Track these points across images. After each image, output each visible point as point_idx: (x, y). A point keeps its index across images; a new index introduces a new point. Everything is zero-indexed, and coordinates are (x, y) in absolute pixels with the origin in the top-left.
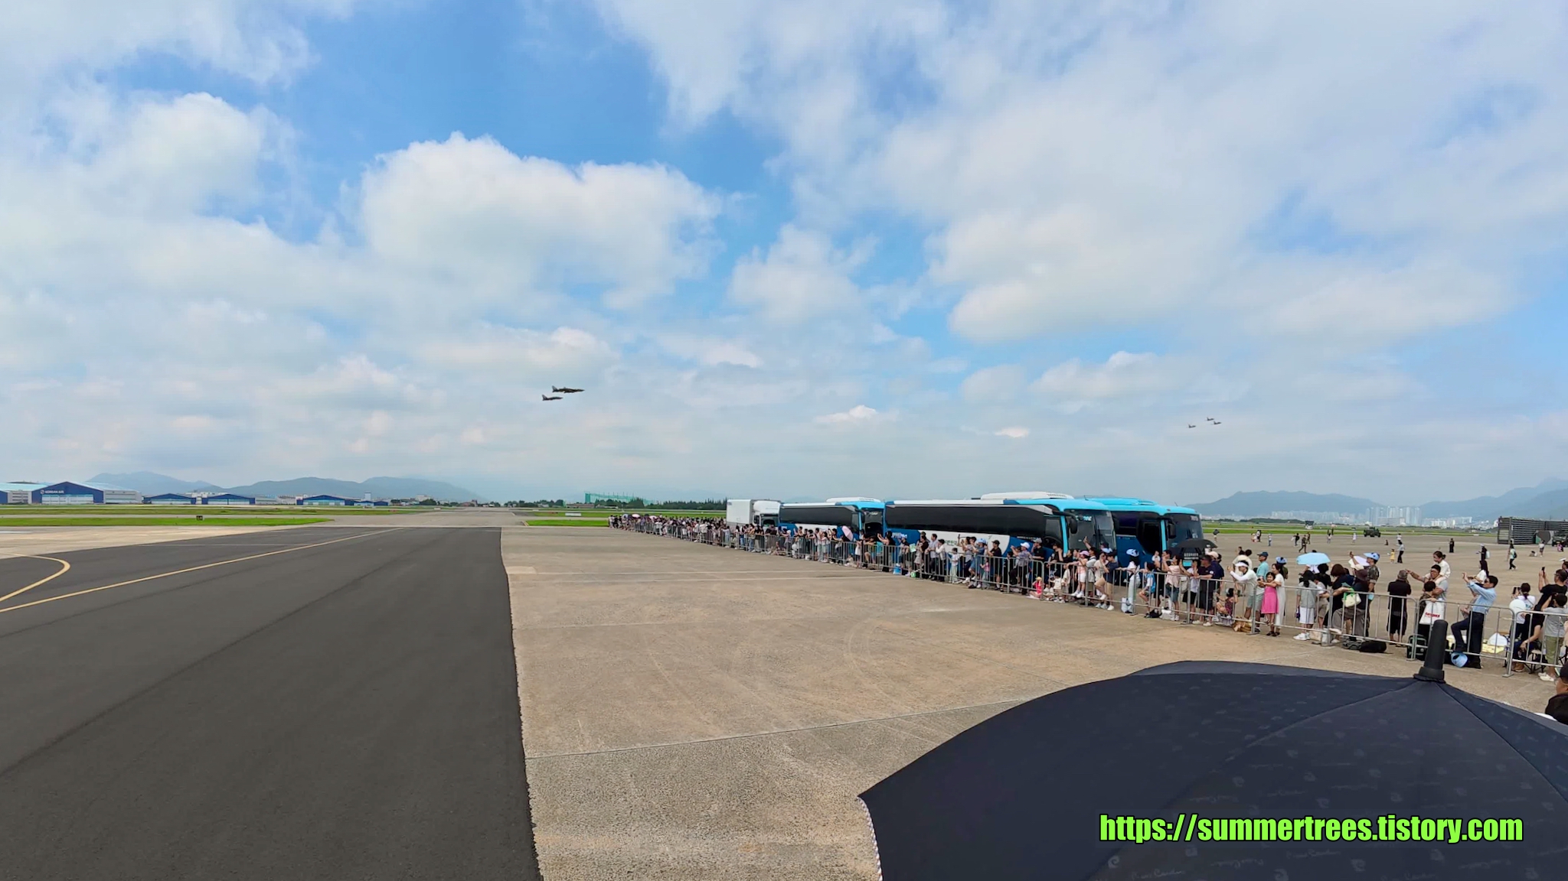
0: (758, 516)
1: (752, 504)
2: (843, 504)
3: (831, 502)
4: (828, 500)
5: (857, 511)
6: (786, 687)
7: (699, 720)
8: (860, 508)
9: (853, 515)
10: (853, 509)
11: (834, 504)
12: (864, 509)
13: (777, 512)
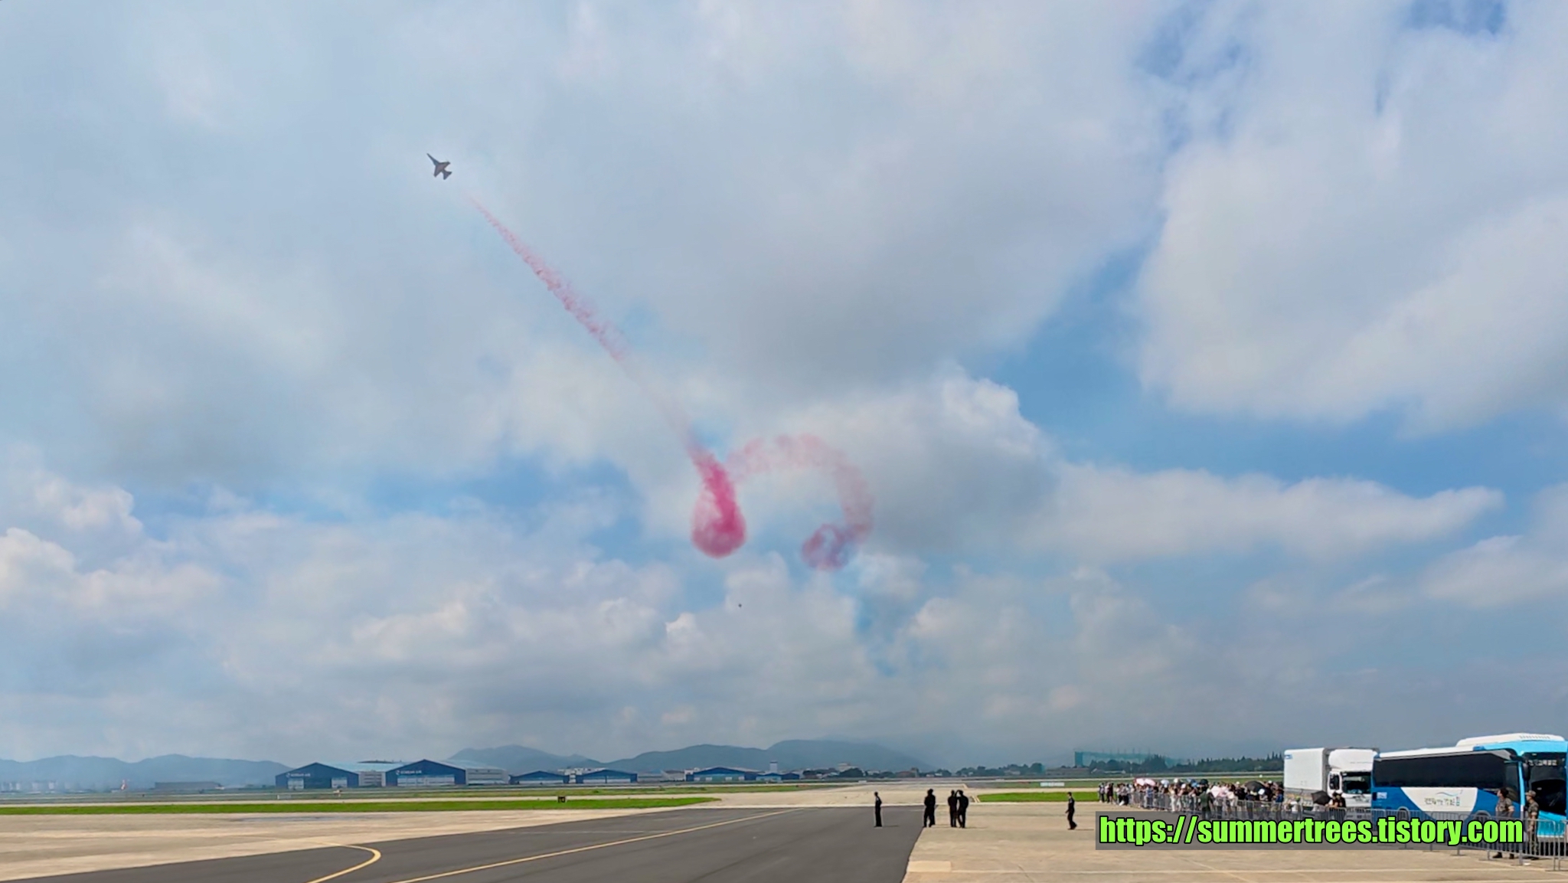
0: (1337, 777)
1: (1326, 756)
2: (1487, 747)
3: (1466, 746)
4: (1461, 742)
5: (1516, 758)
8: (1520, 753)
9: (1509, 765)
10: (1507, 756)
11: (1471, 749)
12: (1527, 755)
13: (1369, 768)
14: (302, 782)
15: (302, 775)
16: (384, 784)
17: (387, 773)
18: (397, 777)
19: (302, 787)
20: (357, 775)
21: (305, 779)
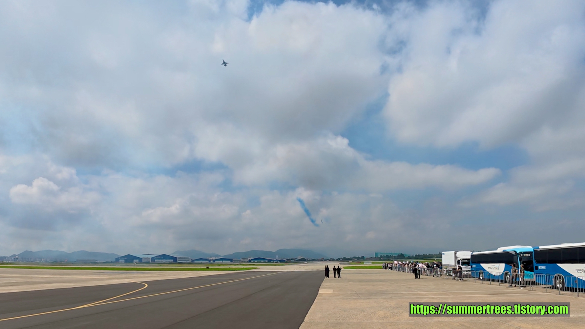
0: (459, 260)
1: (455, 254)
2: (507, 251)
4: (498, 249)
5: (517, 254)
9: (514, 257)
10: (514, 253)
11: (502, 251)
12: (521, 253)
13: (469, 257)
14: (124, 261)
15: (124, 258)
16: (150, 262)
17: (152, 258)
18: (155, 260)
19: (124, 262)
20: (142, 259)
21: (125, 259)
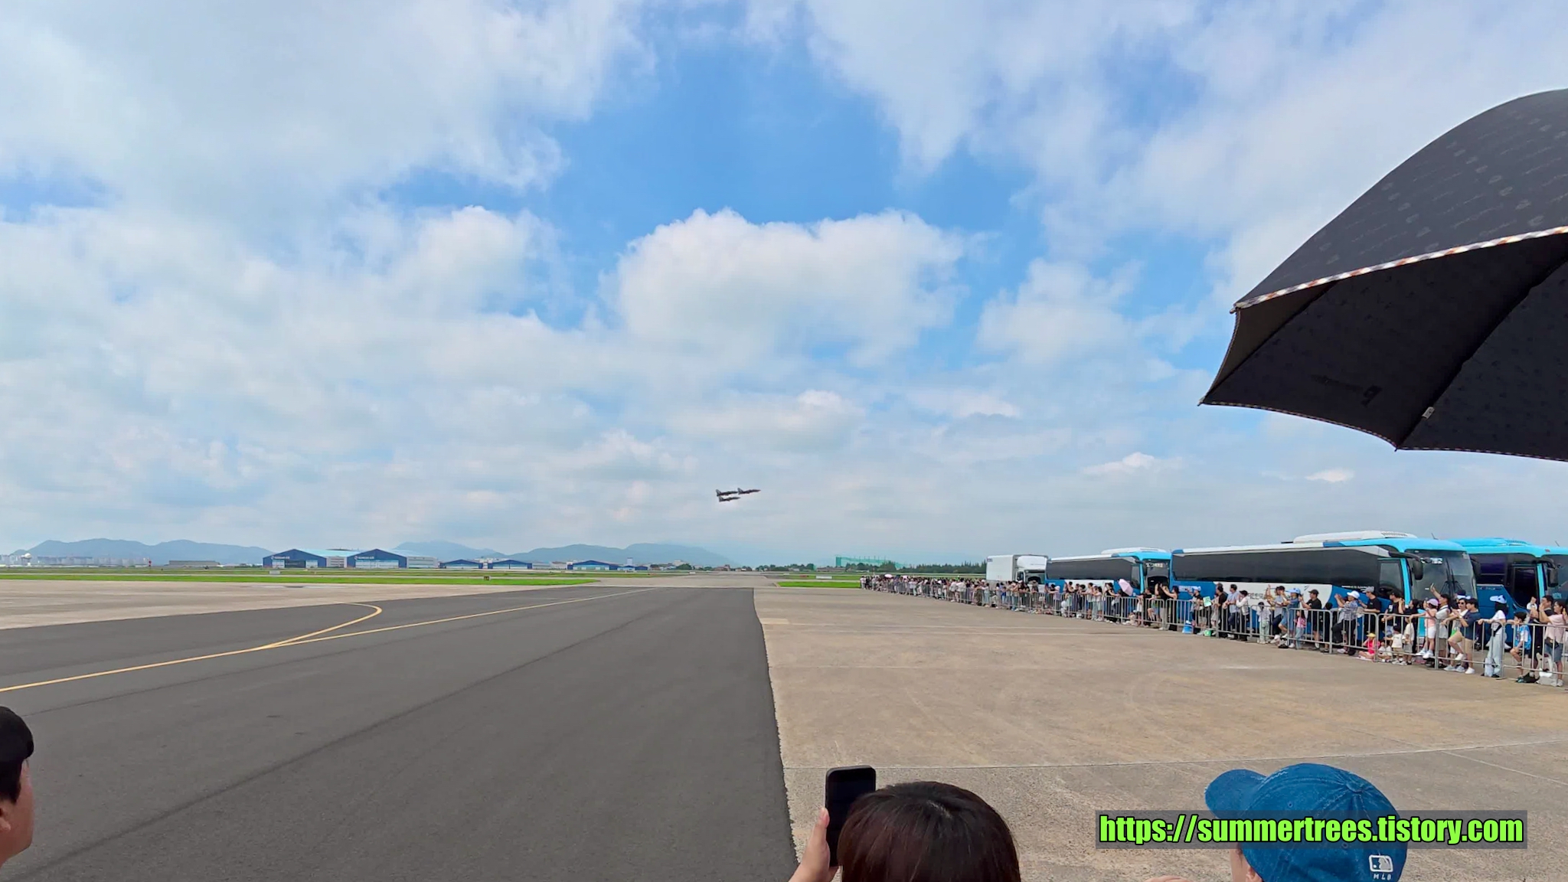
0: (1023, 573)
1: (1015, 559)
2: (1120, 555)
3: (1107, 554)
4: (1103, 552)
5: (1138, 563)
6: (1058, 728)
7: (963, 750)
8: (1141, 559)
9: (1134, 568)
10: (1133, 560)
11: (1110, 556)
12: (1146, 560)
13: (1044, 568)
14: (283, 563)
15: (284, 558)
16: (345, 566)
17: (348, 558)
18: (355, 561)
19: (283, 567)
20: (326, 559)
21: (286, 561)
